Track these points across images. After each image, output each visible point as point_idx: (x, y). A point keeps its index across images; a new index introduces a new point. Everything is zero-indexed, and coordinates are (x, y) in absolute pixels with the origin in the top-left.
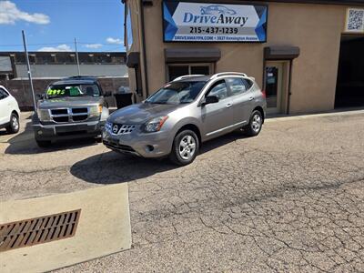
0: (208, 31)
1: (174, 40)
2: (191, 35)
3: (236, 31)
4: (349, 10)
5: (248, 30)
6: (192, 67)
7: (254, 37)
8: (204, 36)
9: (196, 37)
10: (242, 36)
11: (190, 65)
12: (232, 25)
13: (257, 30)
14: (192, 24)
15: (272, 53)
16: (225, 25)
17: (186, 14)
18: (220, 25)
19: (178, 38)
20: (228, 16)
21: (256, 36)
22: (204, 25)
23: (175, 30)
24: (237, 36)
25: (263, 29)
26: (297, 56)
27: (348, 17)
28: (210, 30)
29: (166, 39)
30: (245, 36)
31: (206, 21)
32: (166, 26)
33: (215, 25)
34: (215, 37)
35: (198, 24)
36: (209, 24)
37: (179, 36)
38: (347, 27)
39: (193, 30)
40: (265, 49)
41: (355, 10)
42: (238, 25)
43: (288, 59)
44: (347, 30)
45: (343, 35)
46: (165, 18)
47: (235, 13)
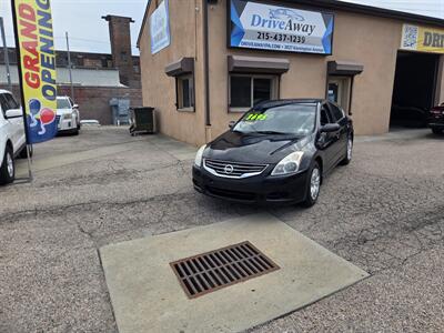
0: (275, 38)
1: (240, 45)
2: (259, 42)
3: (304, 40)
4: (404, 26)
6: (255, 80)
7: (320, 49)
8: (271, 44)
9: (264, 44)
10: (309, 47)
11: (253, 77)
13: (323, 41)
14: (260, 28)
15: (338, 68)
16: (293, 33)
17: (254, 16)
18: (288, 32)
19: (245, 43)
20: (297, 22)
21: (322, 48)
22: (272, 30)
23: (242, 33)
24: (304, 46)
25: (330, 39)
26: (359, 72)
27: (404, 34)
28: (278, 37)
29: (232, 44)
30: (312, 47)
31: (274, 26)
32: (230, 26)
33: (283, 32)
34: (283, 46)
35: (265, 29)
36: (277, 30)
38: (402, 43)
39: (261, 35)
40: (330, 63)
41: (409, 26)
42: (305, 34)
43: (349, 75)
44: (403, 48)
45: (400, 52)
46: (233, 19)
47: (303, 19)
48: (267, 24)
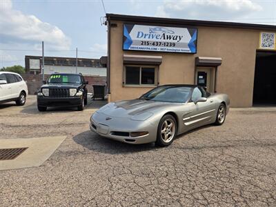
0: (154, 44)
1: (130, 49)
2: (142, 46)
3: (174, 45)
4: (261, 34)
5: (183, 45)
6: (142, 68)
7: (188, 50)
8: (151, 48)
9: (145, 48)
11: (141, 66)
13: (190, 45)
14: (143, 39)
15: (200, 61)
16: (166, 41)
17: (139, 33)
18: (162, 40)
20: (169, 35)
23: (131, 42)
24: (175, 48)
25: (194, 45)
26: (220, 64)
27: (262, 38)
28: (156, 44)
29: (124, 48)
30: (181, 49)
31: (153, 38)
32: (125, 40)
33: (159, 40)
34: (159, 49)
35: (147, 39)
36: (155, 40)
37: (133, 47)
39: (143, 43)
40: (196, 58)
41: (267, 33)
42: (175, 41)
43: (214, 66)
44: (261, 48)
45: (258, 51)
46: (125, 35)
47: (174, 33)
48: (147, 37)
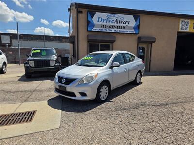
0: (110, 27)
1: (92, 30)
2: (101, 29)
3: (124, 27)
4: (181, 20)
5: (130, 28)
7: (133, 31)
8: (108, 30)
9: (104, 29)
10: (127, 30)
11: (100, 44)
12: (122, 25)
13: (135, 28)
14: (102, 23)
15: (142, 40)
16: (118, 24)
17: (99, 18)
18: (116, 24)
20: (120, 20)
21: (134, 31)
22: (108, 24)
23: (93, 25)
24: (124, 30)
25: (137, 27)
26: (154, 42)
27: (181, 24)
28: (111, 27)
29: (89, 30)
30: (128, 31)
31: (109, 22)
32: (89, 23)
34: (113, 30)
35: (105, 23)
36: (111, 24)
37: (95, 29)
38: (181, 27)
39: (102, 26)
40: (138, 37)
41: (184, 20)
42: (125, 25)
43: (150, 42)
44: (180, 30)
45: (178, 33)
46: (89, 19)
47: (124, 19)
48: (105, 21)
